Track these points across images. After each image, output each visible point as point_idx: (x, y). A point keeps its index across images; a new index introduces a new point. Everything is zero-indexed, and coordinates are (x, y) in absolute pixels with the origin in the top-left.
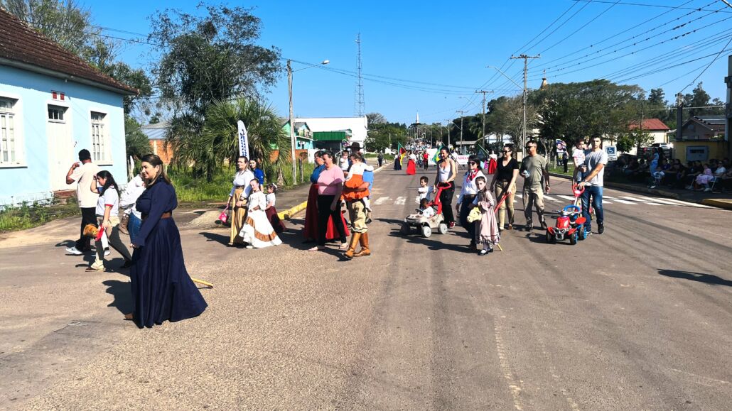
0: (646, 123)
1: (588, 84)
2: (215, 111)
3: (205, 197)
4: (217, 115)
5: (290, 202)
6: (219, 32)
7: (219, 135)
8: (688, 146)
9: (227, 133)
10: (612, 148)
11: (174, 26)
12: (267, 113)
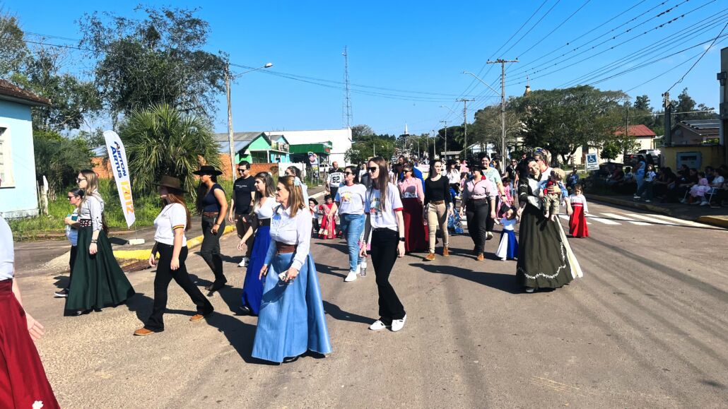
0: (633, 130)
2: (132, 123)
4: (134, 126)
6: (162, 37)
7: (135, 150)
8: (678, 153)
9: (143, 147)
10: (594, 157)
11: (107, 30)
12: (194, 124)
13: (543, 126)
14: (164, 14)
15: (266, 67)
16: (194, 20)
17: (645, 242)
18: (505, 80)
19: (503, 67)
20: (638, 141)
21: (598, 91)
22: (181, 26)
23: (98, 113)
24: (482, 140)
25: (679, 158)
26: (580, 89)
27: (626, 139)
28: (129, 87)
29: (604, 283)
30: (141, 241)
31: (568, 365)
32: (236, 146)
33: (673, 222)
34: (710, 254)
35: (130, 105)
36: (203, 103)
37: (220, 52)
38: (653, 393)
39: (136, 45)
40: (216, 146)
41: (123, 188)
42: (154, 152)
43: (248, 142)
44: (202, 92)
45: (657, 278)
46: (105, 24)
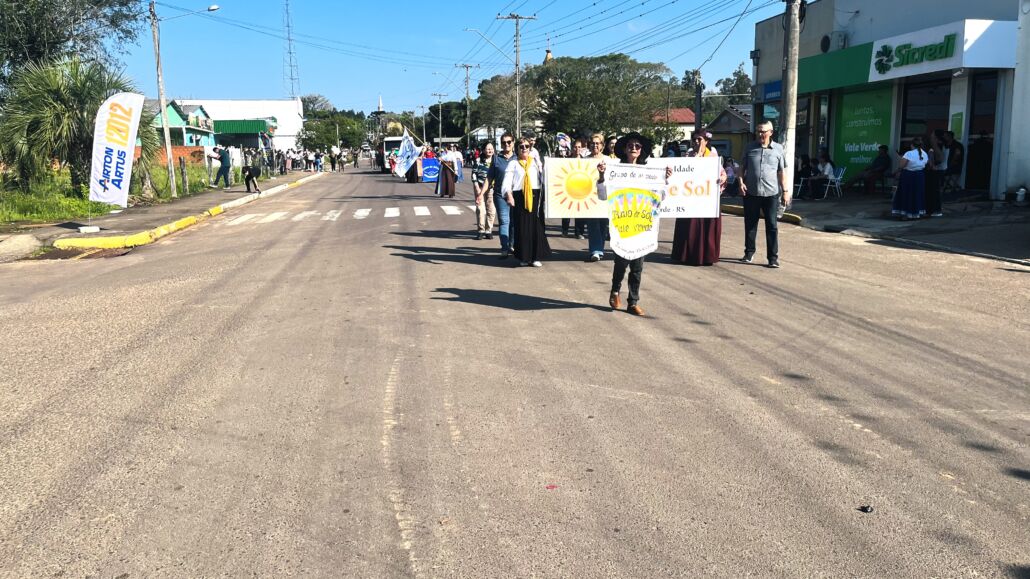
0: (675, 114)
1: (603, 59)
2: (27, 80)
3: (16, 216)
4: (31, 86)
5: (158, 220)
13: (566, 106)
15: (209, 10)
18: (519, 43)
19: (517, 24)
20: (680, 129)
21: (634, 62)
24: (489, 123)
26: (614, 58)
27: (667, 126)
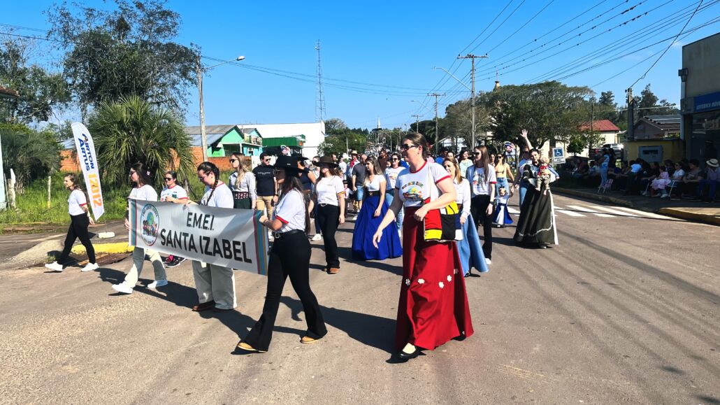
1: (539, 86)
2: (102, 115)
6: (132, 29)
7: (105, 142)
8: (640, 147)
9: (112, 140)
10: (560, 151)
11: (76, 21)
12: (165, 117)
13: (511, 120)
14: (134, 6)
15: (238, 60)
16: (165, 12)
17: (608, 233)
19: (473, 62)
20: (602, 135)
21: (565, 86)
22: (151, 18)
23: (67, 105)
24: (452, 135)
25: (642, 152)
27: (592, 134)
28: (98, 79)
29: (569, 273)
30: (111, 234)
31: (533, 352)
32: (209, 139)
33: (635, 214)
34: (670, 244)
35: (99, 96)
36: (175, 95)
37: (191, 44)
38: (613, 379)
39: (106, 36)
40: (188, 139)
41: (91, 181)
42: (124, 145)
43: (221, 135)
44: (173, 84)
45: (619, 268)
46: (73, 15)
